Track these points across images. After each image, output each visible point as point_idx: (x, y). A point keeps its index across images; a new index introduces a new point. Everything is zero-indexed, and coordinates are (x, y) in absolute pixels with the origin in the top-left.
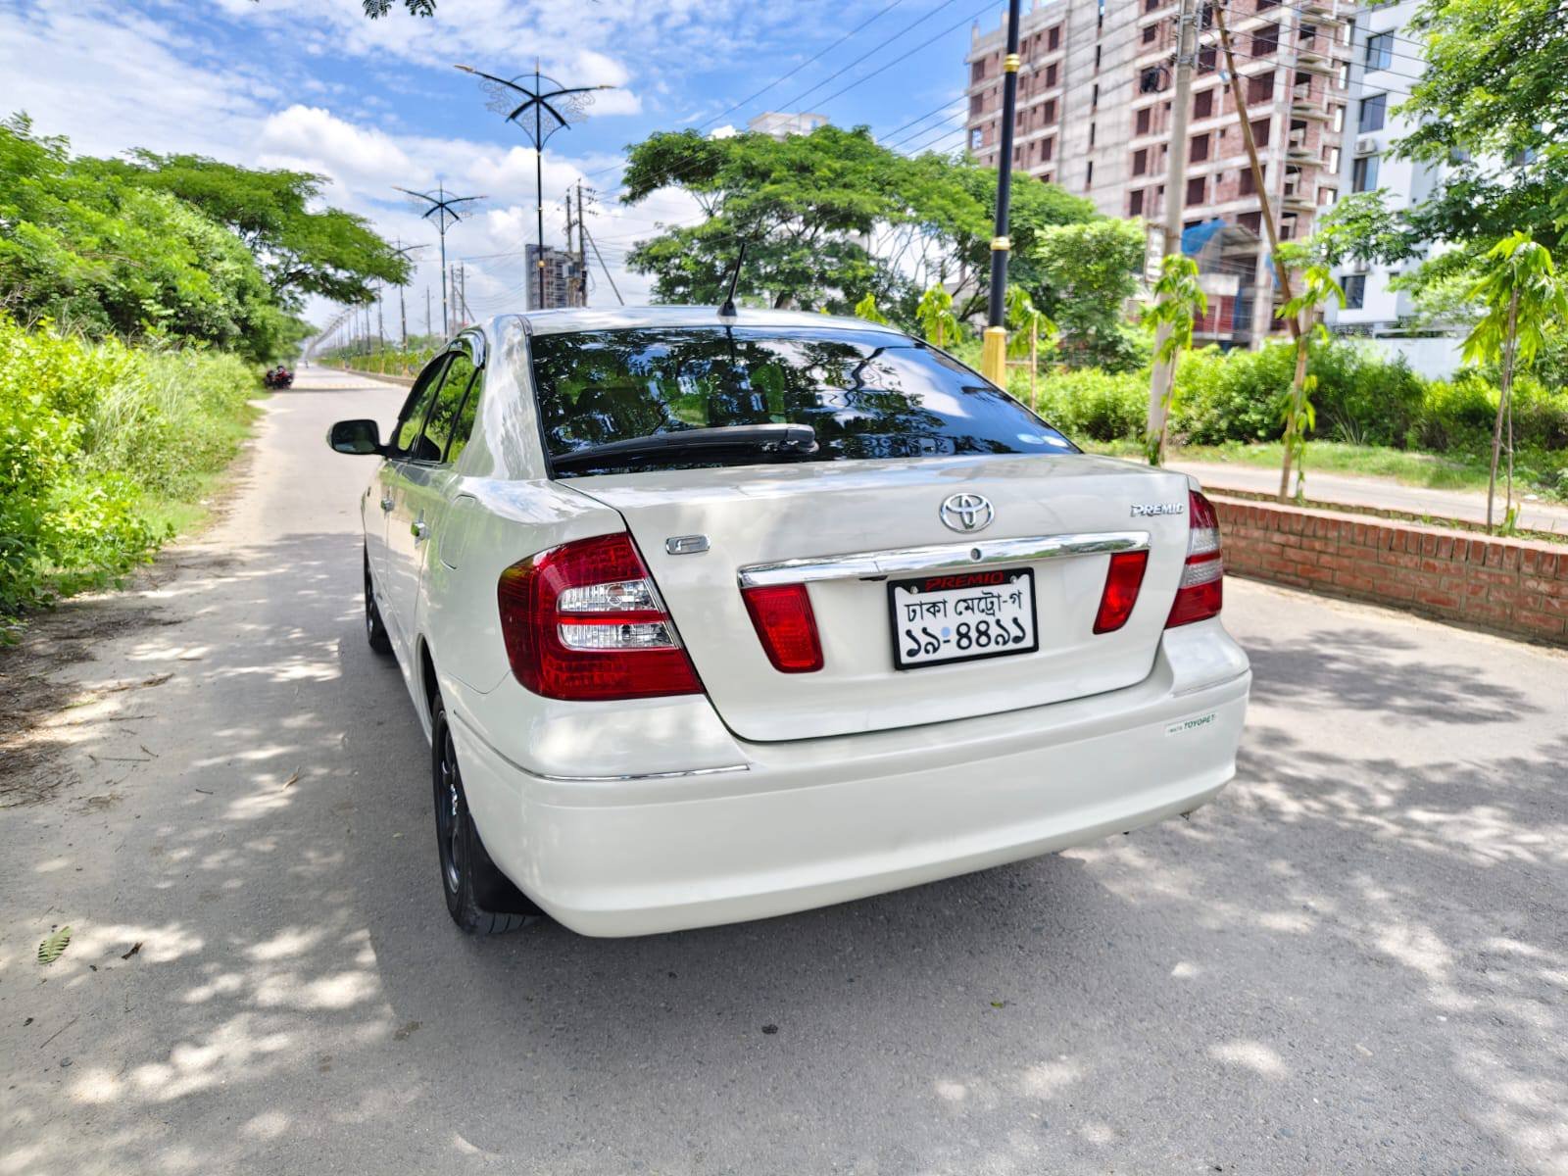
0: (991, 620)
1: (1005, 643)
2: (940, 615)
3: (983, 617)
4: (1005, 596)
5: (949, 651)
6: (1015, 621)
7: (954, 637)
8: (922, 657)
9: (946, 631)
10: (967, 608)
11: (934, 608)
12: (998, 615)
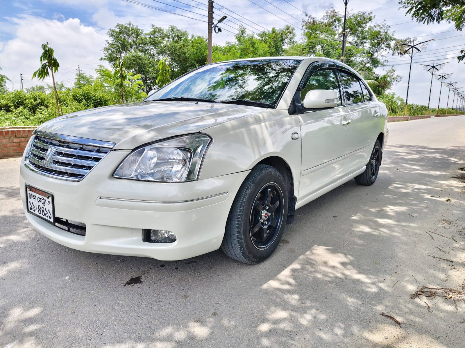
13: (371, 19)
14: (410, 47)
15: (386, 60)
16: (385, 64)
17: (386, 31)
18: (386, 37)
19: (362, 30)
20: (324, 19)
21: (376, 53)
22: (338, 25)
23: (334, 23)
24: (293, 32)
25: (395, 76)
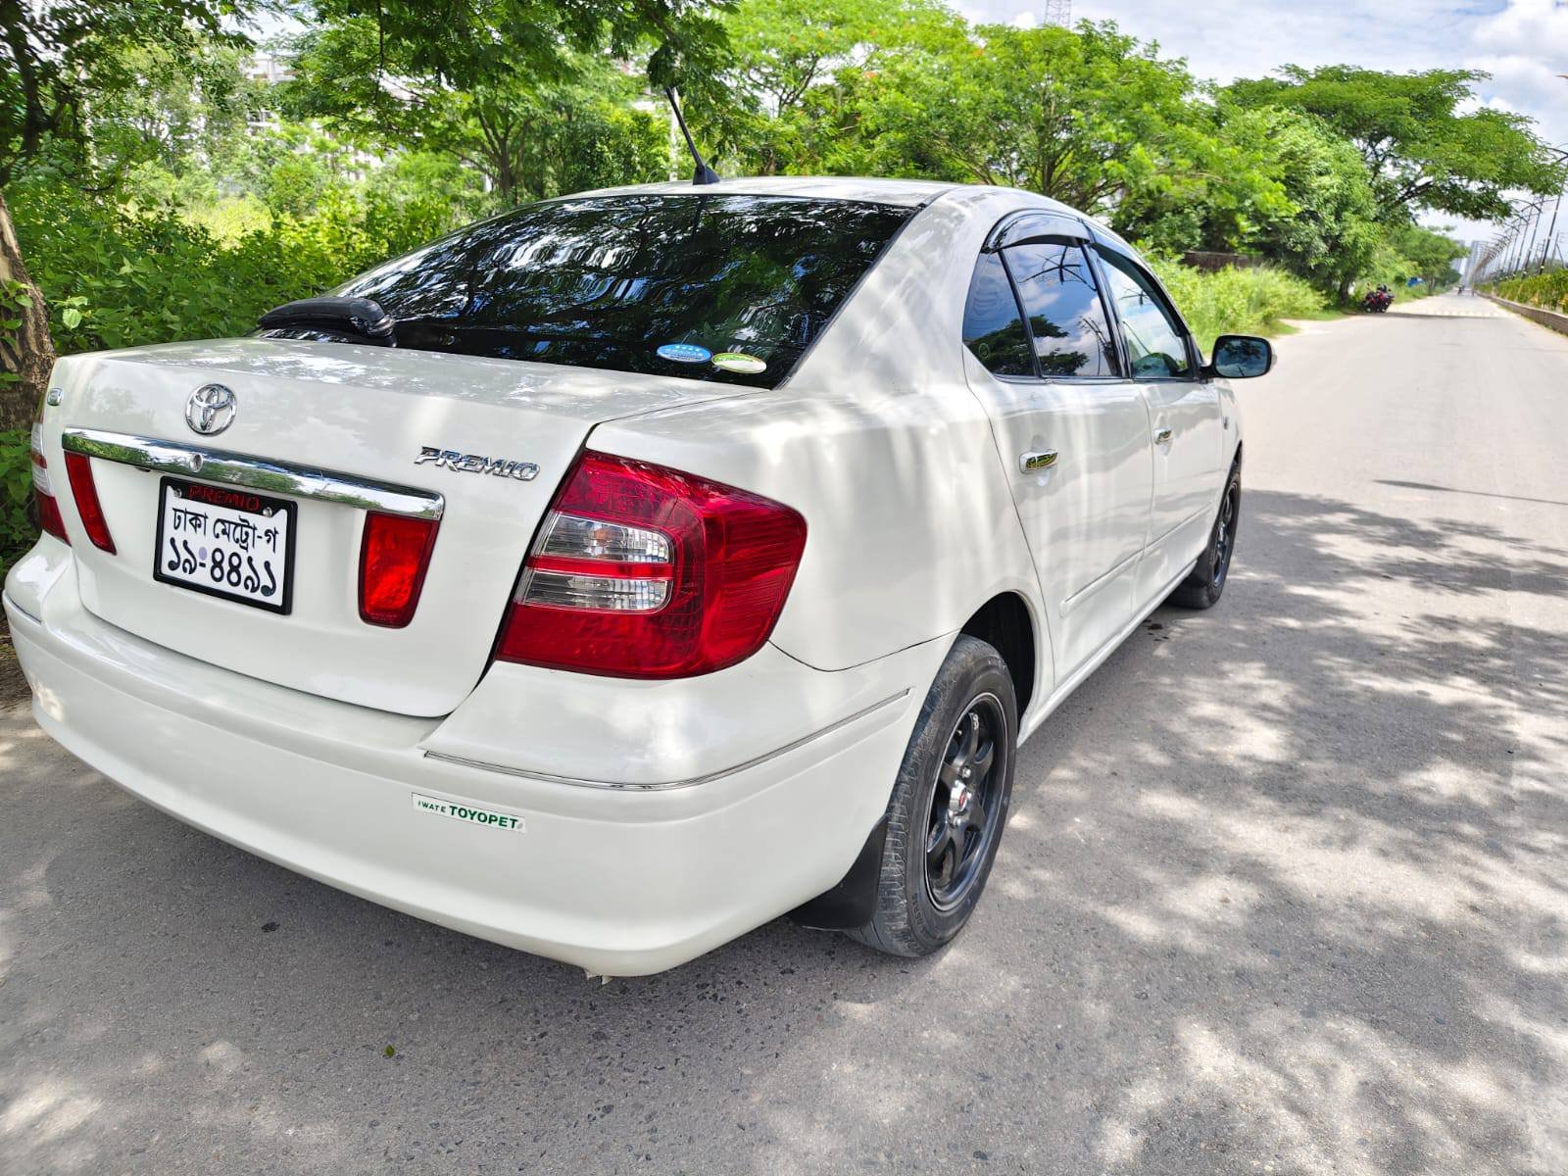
0: (244, 555)
1: (254, 590)
2: (200, 530)
3: (236, 548)
4: (260, 532)
5: (202, 577)
6: (267, 565)
7: (209, 564)
8: (179, 574)
9: (203, 552)
10: (224, 532)
11: (196, 520)
12: (251, 552)
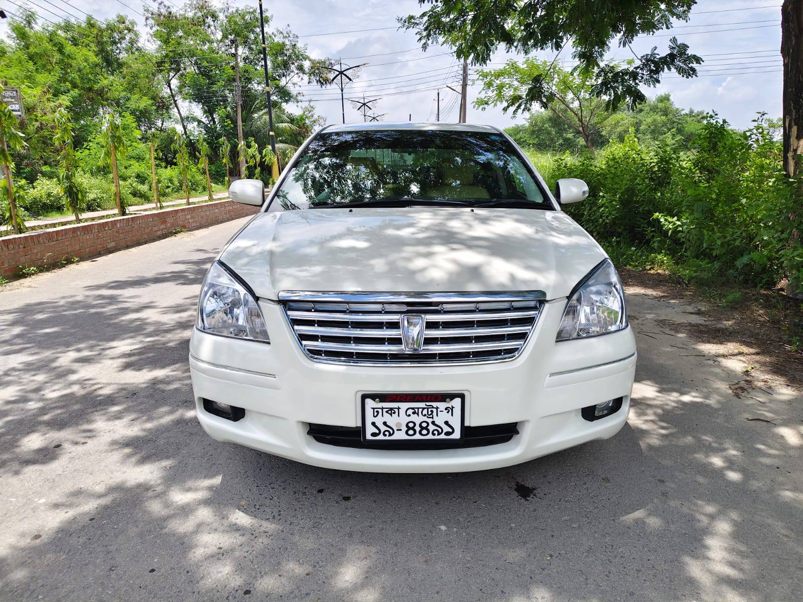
13: (268, 21)
14: (338, 73)
15: (300, 92)
16: (299, 98)
17: (293, 43)
18: (295, 54)
19: (255, 38)
20: (186, 11)
21: (284, 78)
22: (212, 23)
23: (207, 20)
24: (135, 29)
25: (315, 117)
